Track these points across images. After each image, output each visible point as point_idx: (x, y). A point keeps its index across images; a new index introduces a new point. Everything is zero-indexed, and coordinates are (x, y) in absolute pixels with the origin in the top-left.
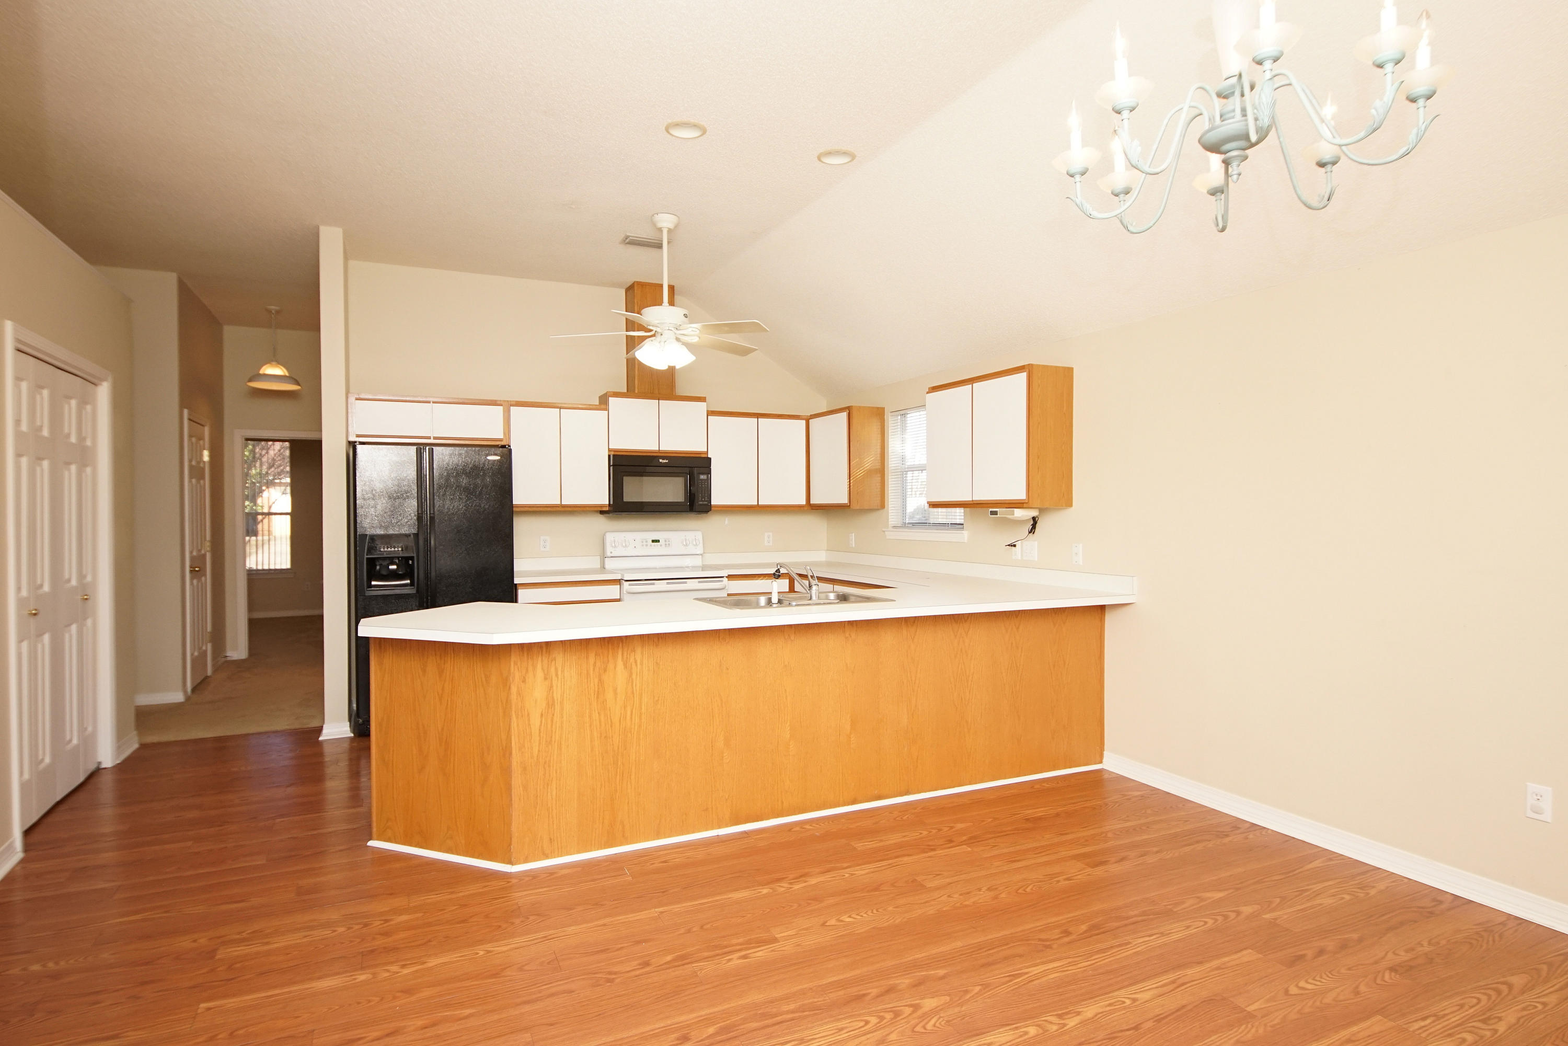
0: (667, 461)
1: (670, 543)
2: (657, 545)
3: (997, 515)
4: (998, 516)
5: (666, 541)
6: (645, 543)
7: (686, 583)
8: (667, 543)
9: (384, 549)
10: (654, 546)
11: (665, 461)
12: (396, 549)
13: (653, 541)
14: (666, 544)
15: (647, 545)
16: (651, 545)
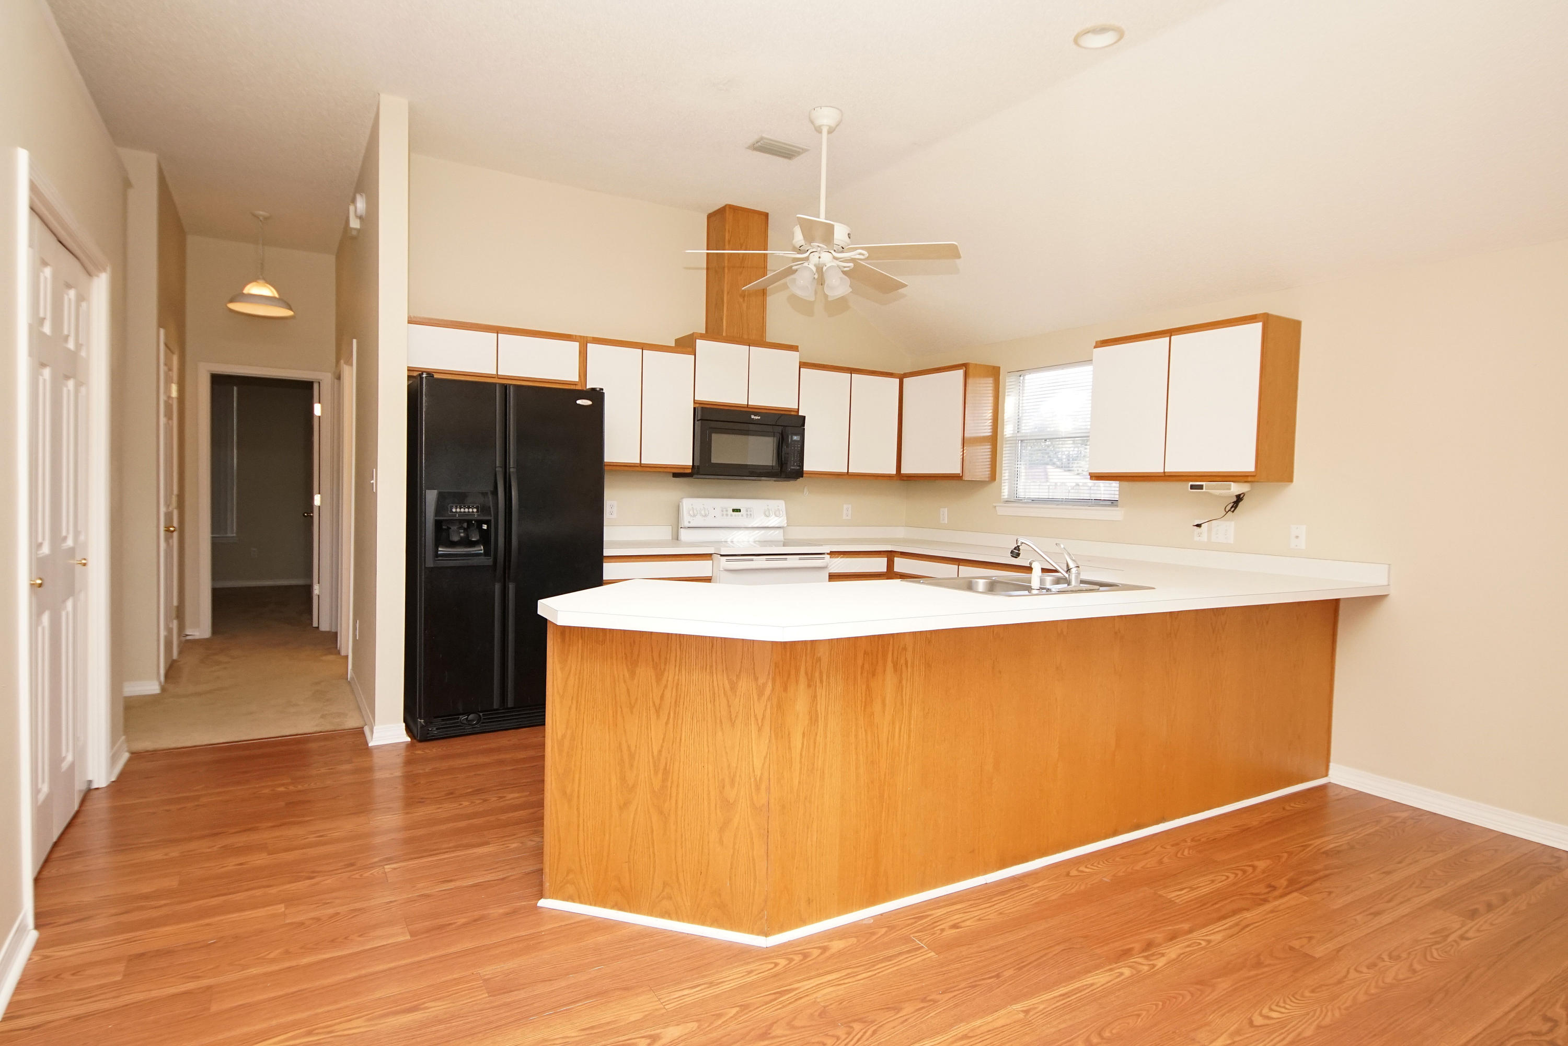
0: (759, 418)
1: (752, 513)
2: (739, 516)
3: (1202, 489)
4: (1204, 490)
5: (747, 511)
6: (725, 513)
7: (786, 559)
8: (749, 513)
9: (456, 509)
10: (735, 516)
11: (757, 418)
12: (471, 510)
13: (734, 510)
14: (747, 514)
15: (727, 515)
16: (731, 515)
